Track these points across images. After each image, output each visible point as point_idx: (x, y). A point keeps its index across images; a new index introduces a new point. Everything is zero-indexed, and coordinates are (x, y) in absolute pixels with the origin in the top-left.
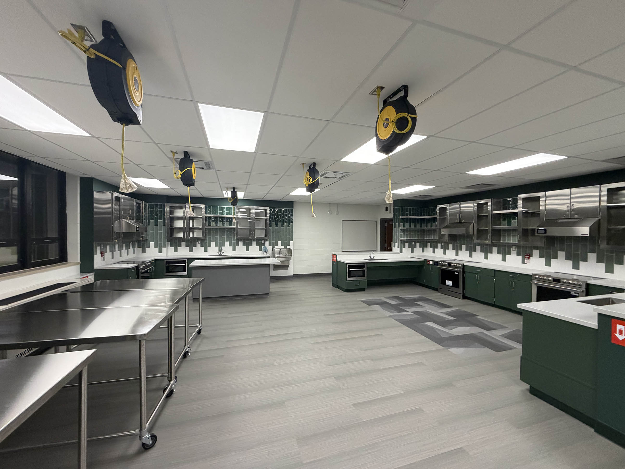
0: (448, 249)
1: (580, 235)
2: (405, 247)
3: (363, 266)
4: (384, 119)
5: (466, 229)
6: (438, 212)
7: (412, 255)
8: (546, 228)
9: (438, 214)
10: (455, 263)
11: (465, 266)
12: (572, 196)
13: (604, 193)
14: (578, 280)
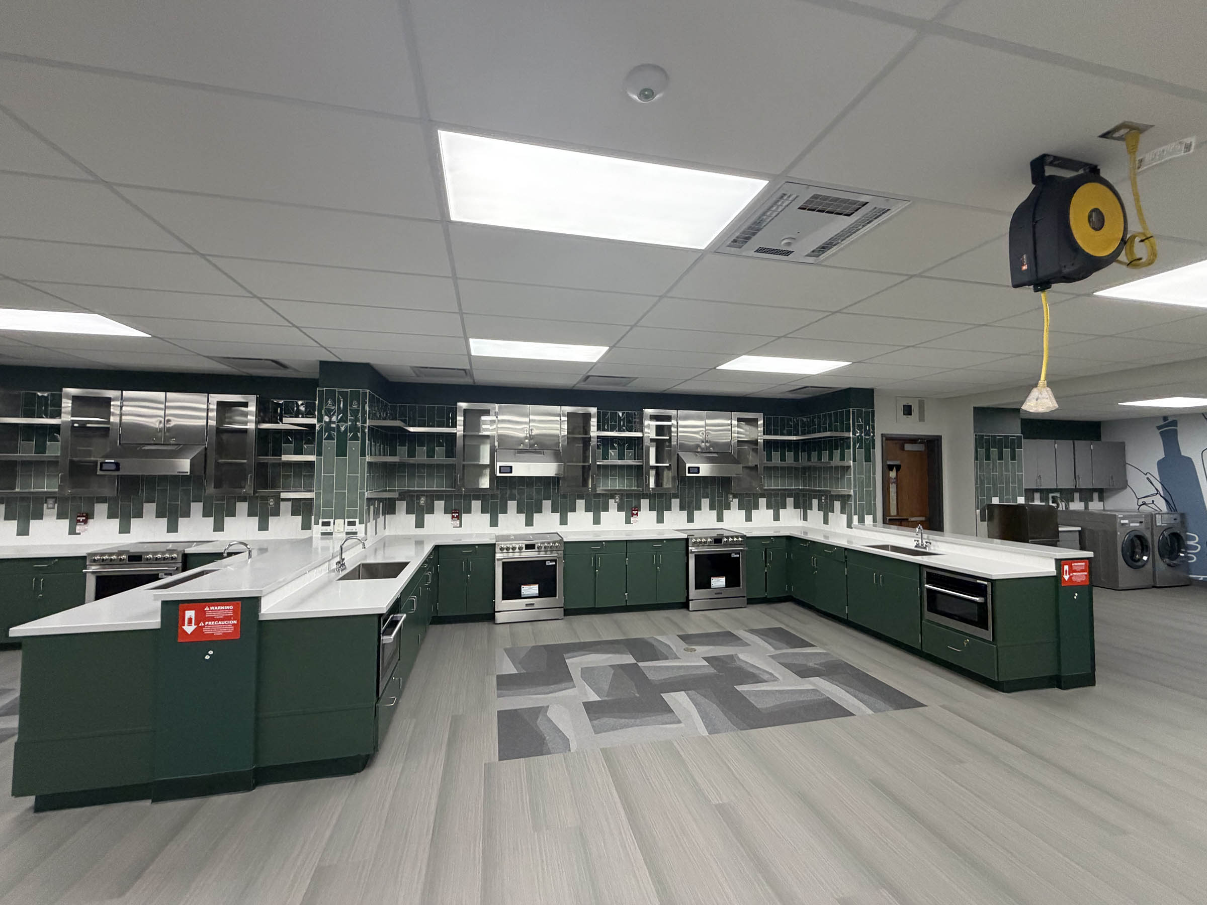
1: (178, 474)
12: (167, 404)
13: (214, 406)
14: (171, 551)
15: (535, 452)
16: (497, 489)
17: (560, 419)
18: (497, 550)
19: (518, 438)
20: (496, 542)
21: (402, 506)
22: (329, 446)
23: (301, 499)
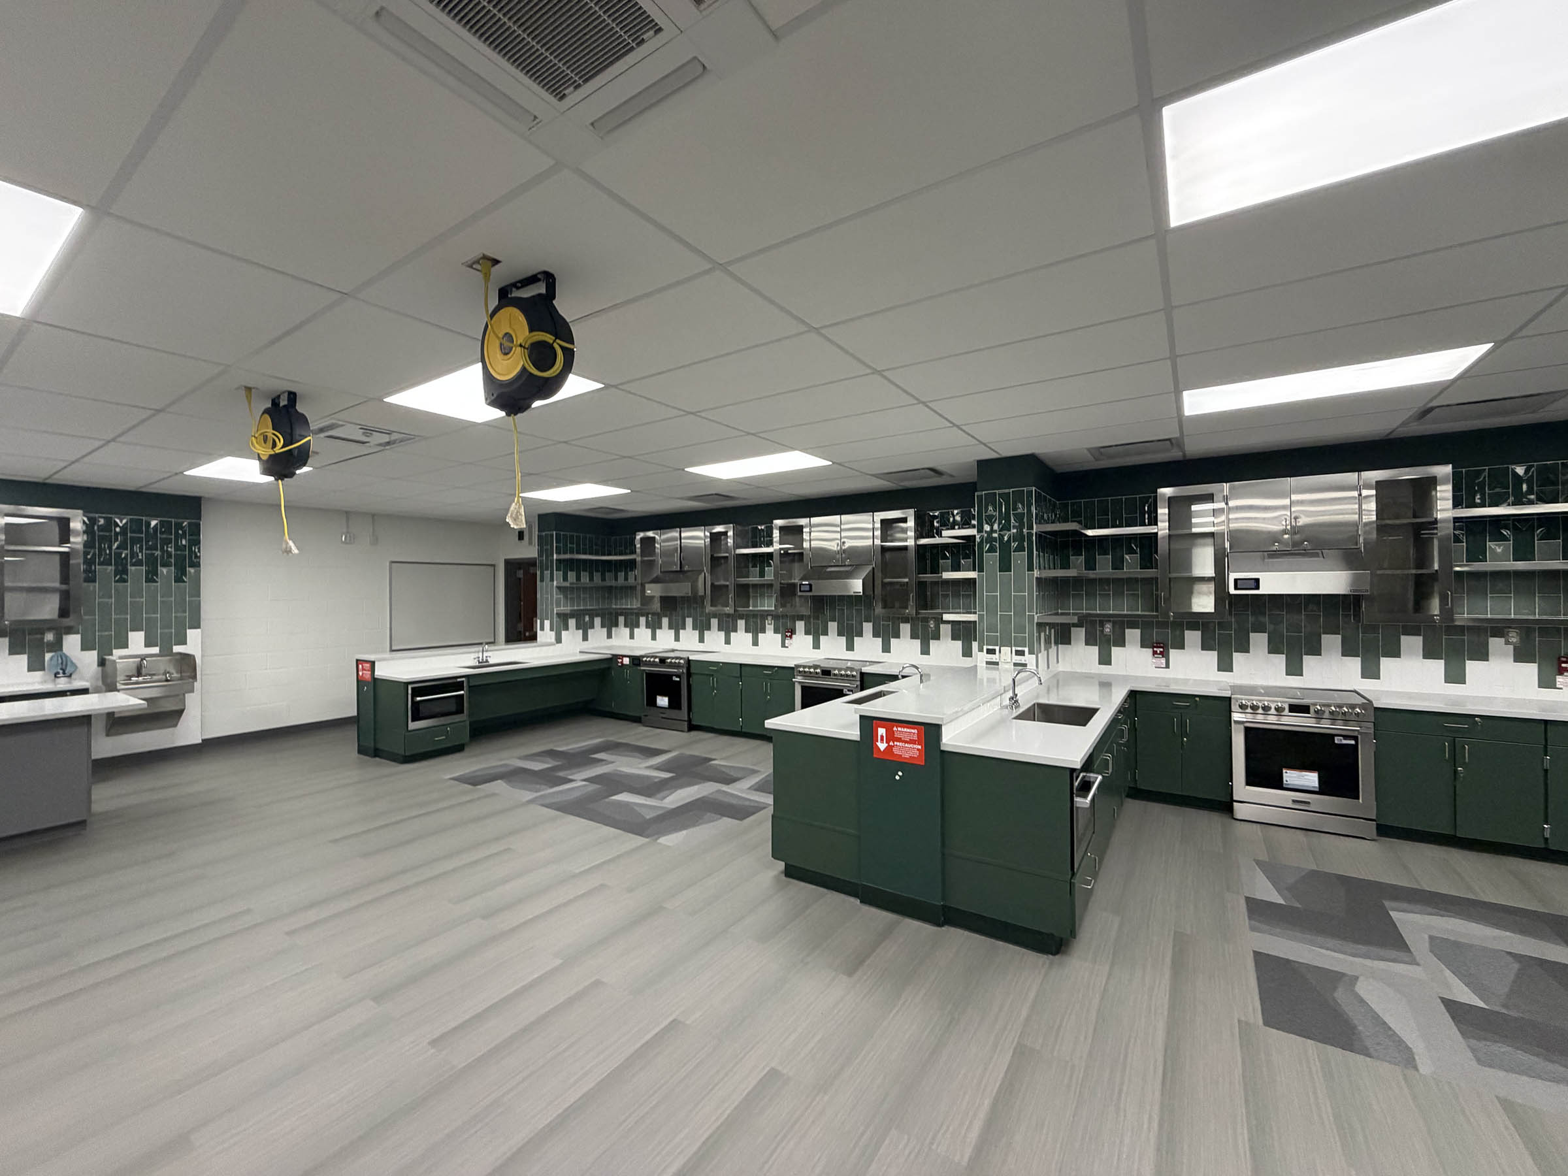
0: (660, 628)
1: (852, 594)
2: (567, 629)
3: (460, 686)
4: (501, 336)
5: (692, 585)
6: (638, 546)
7: (586, 646)
8: (811, 582)
9: (638, 551)
10: (673, 658)
11: (691, 662)
12: (843, 527)
13: (878, 525)
14: (852, 669)
15: (1305, 554)
16: (1230, 614)
17: (1360, 495)
18: (1235, 707)
19: (1269, 532)
20: (1232, 694)
21: (1079, 634)
22: (992, 559)
23: (960, 621)
